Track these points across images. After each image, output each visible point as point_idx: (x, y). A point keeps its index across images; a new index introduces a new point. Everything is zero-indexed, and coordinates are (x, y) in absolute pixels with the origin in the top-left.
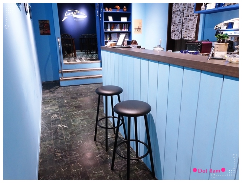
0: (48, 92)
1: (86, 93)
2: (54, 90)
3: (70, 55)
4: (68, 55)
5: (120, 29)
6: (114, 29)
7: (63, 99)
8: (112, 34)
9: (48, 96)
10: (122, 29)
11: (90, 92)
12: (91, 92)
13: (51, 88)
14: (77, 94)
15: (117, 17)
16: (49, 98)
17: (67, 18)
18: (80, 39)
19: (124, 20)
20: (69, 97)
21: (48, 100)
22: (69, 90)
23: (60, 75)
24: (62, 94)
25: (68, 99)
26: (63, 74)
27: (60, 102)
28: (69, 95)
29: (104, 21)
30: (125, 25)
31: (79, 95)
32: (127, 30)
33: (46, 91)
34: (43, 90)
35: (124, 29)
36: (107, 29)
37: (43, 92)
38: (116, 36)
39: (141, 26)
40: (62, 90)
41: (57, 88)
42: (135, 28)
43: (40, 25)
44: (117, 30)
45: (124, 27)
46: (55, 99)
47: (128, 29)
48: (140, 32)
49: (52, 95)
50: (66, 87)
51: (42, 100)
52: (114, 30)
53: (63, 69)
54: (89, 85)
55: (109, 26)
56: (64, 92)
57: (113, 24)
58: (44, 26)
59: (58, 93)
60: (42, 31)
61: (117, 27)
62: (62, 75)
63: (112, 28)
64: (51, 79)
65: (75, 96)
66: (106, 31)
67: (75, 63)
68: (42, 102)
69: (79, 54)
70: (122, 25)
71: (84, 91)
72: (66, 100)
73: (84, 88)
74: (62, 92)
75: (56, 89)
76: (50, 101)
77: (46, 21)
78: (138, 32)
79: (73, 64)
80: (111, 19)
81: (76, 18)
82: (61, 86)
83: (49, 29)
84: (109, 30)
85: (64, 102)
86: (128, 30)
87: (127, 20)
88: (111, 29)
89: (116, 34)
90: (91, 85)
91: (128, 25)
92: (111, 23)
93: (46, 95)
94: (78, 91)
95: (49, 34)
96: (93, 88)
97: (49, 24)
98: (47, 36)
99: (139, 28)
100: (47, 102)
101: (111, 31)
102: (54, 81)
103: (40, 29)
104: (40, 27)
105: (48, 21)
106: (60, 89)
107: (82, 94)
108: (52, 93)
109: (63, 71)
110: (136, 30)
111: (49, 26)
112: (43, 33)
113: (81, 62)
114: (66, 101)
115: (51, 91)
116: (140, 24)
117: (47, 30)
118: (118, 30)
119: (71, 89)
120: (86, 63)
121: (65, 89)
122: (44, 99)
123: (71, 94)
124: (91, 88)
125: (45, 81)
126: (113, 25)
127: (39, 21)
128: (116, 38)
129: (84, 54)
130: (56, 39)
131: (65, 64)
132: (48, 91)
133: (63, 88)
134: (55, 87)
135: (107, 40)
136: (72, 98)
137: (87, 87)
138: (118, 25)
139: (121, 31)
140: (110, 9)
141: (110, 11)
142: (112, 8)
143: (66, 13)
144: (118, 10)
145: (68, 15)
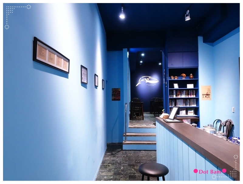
0: (109, 155)
1: (145, 161)
2: (115, 154)
3: (138, 117)
4: (137, 117)
5: (187, 95)
6: (180, 95)
7: (121, 164)
8: (177, 100)
9: (108, 160)
10: (188, 95)
11: (149, 160)
12: (151, 160)
13: (113, 151)
14: (135, 160)
15: (183, 84)
16: (109, 162)
17: (141, 83)
18: (151, 102)
19: (190, 86)
20: (127, 163)
21: (107, 164)
22: (129, 155)
23: (124, 138)
24: (122, 158)
25: (126, 166)
26: (127, 137)
27: (117, 168)
28: (127, 161)
29: (169, 88)
30: (191, 91)
31: (137, 162)
32: (194, 96)
33: (108, 153)
34: (106, 152)
35: (191, 95)
36: (172, 95)
37: (105, 154)
38: (182, 102)
39: (210, 93)
40: (123, 154)
41: (119, 152)
42: (203, 95)
43: (112, 92)
44: (183, 96)
45: (191, 93)
46: (113, 164)
47: (196, 95)
48: (209, 98)
49: (112, 159)
50: (127, 151)
51: (102, 163)
52: (179, 97)
53: (127, 132)
54: (151, 151)
55: (174, 92)
56: (124, 157)
57: (179, 91)
58: (116, 93)
59: (118, 157)
60: (114, 98)
61: (183, 93)
62: (126, 139)
63: (178, 94)
64: (116, 141)
65: (133, 163)
66: (171, 97)
67: (140, 127)
68: (101, 166)
69: (148, 117)
70: (188, 91)
71: (143, 158)
72: (123, 166)
73: (144, 154)
74: (122, 156)
75: (117, 152)
76: (108, 166)
77: (118, 89)
78: (206, 98)
79: (138, 128)
80: (176, 86)
81: (148, 83)
82: (123, 149)
83: (120, 96)
84: (175, 96)
85: (120, 168)
86: (196, 97)
87: (194, 87)
88: (176, 95)
89: (182, 100)
90: (152, 152)
91: (195, 91)
92: (176, 90)
93: (107, 158)
94: (137, 157)
95: (119, 100)
96: (153, 156)
97: (120, 92)
98: (117, 101)
99: (207, 95)
100: (105, 166)
101: (176, 97)
102: (118, 143)
103: (112, 96)
104: (112, 94)
105: (120, 89)
106: (121, 153)
107: (141, 161)
108: (112, 156)
109: (127, 134)
110: (204, 96)
111: (120, 93)
112: (115, 99)
113: (145, 126)
114: (122, 168)
115: (112, 154)
116: (209, 90)
117: (117, 97)
118: (185, 96)
119: (131, 154)
120: (150, 128)
121: (126, 153)
122: (103, 162)
123: (129, 160)
124: (152, 156)
125: (111, 143)
127: (112, 89)
128: (182, 104)
129: (152, 117)
130: (124, 104)
131: (130, 127)
132: (110, 153)
133: (124, 151)
134: (118, 150)
135: (172, 105)
136: (130, 165)
137: (148, 154)
138: (184, 92)
139: (187, 97)
140: (176, 77)
141: (176, 79)
142: (177, 76)
143: (140, 79)
144: (184, 77)
145: (141, 81)
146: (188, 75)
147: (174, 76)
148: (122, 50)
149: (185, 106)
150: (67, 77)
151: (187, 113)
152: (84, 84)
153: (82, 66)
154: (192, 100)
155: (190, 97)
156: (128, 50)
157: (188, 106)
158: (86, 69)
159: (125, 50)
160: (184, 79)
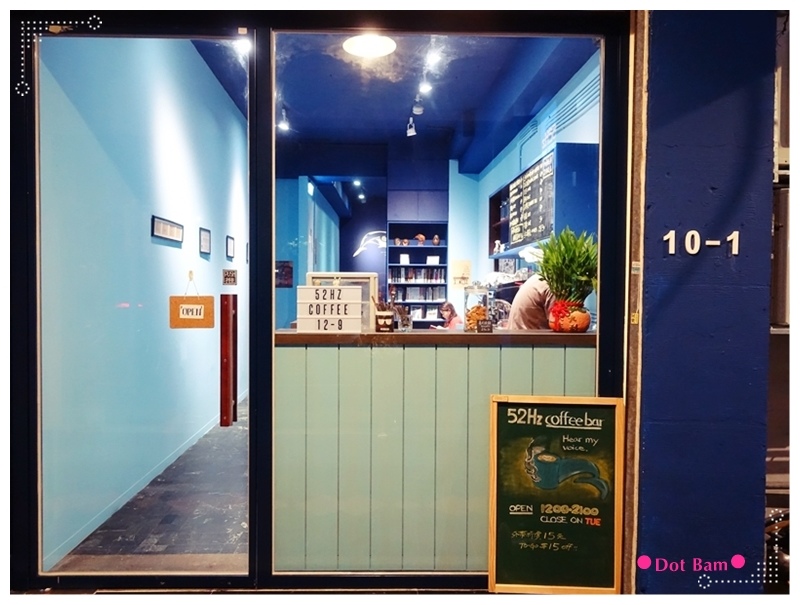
5: (428, 279)
6: (414, 279)
8: (408, 289)
10: (431, 278)
15: (418, 255)
17: (366, 249)
19: (433, 261)
30: (437, 271)
32: (442, 281)
35: (436, 279)
36: (398, 278)
39: (469, 275)
42: (455, 278)
44: (421, 280)
45: (437, 275)
52: (412, 281)
55: (403, 273)
57: (411, 269)
58: (283, 271)
60: (279, 281)
61: (420, 275)
63: (410, 276)
66: (396, 283)
70: (431, 271)
78: (460, 285)
80: (405, 260)
83: (292, 277)
84: (402, 281)
87: (440, 263)
88: (406, 279)
89: (418, 288)
92: (406, 267)
95: (290, 286)
97: (292, 268)
98: (287, 289)
99: (463, 278)
101: (407, 283)
104: (276, 274)
105: (292, 262)
110: (458, 281)
111: (292, 271)
112: (280, 283)
116: (467, 269)
117: (287, 279)
118: (423, 279)
126: (412, 271)
128: (418, 296)
138: (423, 271)
139: (429, 282)
140: (406, 240)
141: (405, 245)
142: (408, 239)
143: (365, 237)
144: (421, 242)
145: (367, 242)
146: (429, 237)
147: (402, 238)
148: (297, 178)
149: (423, 301)
150: (180, 247)
151: (424, 316)
152: (205, 255)
153: (201, 229)
154: (437, 288)
155: (434, 282)
156: (312, 180)
157: (429, 301)
158: (209, 231)
159: (303, 179)
160: (420, 245)
